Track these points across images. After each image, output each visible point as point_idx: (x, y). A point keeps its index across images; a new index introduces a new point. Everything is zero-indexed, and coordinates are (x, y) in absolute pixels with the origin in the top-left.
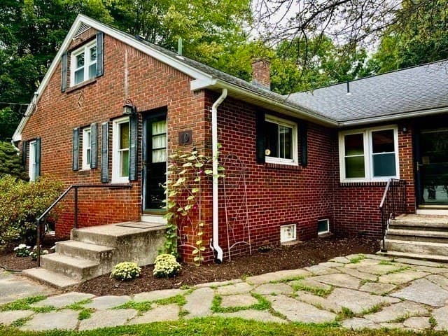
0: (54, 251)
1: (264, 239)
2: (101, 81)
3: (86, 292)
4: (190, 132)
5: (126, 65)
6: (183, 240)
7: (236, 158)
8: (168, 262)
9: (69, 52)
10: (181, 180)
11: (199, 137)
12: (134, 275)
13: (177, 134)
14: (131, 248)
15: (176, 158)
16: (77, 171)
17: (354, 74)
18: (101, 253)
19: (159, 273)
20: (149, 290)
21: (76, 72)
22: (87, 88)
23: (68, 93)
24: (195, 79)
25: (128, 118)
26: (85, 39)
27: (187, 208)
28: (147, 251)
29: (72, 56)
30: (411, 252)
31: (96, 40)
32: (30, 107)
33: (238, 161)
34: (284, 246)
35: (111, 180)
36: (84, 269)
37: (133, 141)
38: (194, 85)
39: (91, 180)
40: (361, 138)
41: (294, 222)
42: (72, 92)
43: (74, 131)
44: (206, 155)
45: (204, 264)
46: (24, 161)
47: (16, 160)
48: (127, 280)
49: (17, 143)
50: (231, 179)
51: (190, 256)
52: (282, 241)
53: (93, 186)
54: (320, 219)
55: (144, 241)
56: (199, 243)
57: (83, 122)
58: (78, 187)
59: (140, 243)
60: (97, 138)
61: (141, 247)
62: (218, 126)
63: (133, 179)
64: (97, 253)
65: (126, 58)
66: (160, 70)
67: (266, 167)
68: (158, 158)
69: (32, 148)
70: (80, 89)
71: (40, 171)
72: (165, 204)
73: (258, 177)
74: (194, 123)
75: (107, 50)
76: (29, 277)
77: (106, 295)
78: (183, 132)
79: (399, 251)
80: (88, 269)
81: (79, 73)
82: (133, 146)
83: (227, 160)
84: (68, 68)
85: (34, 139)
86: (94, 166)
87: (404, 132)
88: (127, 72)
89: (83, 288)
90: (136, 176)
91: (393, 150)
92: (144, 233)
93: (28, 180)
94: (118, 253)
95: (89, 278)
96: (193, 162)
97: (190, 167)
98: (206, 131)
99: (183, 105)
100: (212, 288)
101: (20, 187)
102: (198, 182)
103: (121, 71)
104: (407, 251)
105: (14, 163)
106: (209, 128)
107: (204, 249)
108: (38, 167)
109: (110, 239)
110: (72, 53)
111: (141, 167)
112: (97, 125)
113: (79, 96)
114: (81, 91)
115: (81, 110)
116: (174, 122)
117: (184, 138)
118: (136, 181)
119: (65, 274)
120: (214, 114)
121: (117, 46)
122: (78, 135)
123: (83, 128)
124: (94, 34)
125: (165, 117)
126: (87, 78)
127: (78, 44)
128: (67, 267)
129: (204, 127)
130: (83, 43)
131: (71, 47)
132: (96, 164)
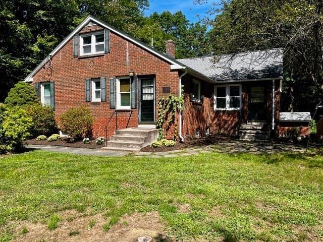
2: (108, 56)
11: (174, 90)
13: (161, 88)
14: (151, 137)
22: (96, 58)
24: (172, 64)
26: (94, 30)
29: (80, 37)
35: (116, 108)
38: (173, 67)
39: (101, 107)
42: (84, 58)
43: (86, 80)
52: (196, 136)
54: (206, 127)
57: (93, 76)
60: (106, 85)
63: (133, 107)
65: (127, 46)
69: (42, 87)
71: (55, 101)
74: (171, 84)
75: (113, 39)
78: (165, 87)
81: (87, 47)
82: (133, 91)
84: (79, 44)
85: (47, 82)
86: (104, 100)
91: (239, 96)
94: (148, 139)
99: (165, 75)
103: (123, 52)
108: (52, 98)
109: (143, 133)
111: (138, 102)
112: (105, 78)
113: (90, 61)
114: (91, 58)
115: (91, 69)
116: (160, 82)
117: (166, 90)
118: (136, 108)
119: (128, 147)
120: (180, 80)
121: (120, 39)
122: (90, 82)
123: (92, 79)
124: (101, 28)
125: (153, 79)
126: (94, 52)
127: (87, 31)
128: (129, 144)
129: (178, 86)
130: (91, 32)
131: (81, 32)
132: (106, 99)
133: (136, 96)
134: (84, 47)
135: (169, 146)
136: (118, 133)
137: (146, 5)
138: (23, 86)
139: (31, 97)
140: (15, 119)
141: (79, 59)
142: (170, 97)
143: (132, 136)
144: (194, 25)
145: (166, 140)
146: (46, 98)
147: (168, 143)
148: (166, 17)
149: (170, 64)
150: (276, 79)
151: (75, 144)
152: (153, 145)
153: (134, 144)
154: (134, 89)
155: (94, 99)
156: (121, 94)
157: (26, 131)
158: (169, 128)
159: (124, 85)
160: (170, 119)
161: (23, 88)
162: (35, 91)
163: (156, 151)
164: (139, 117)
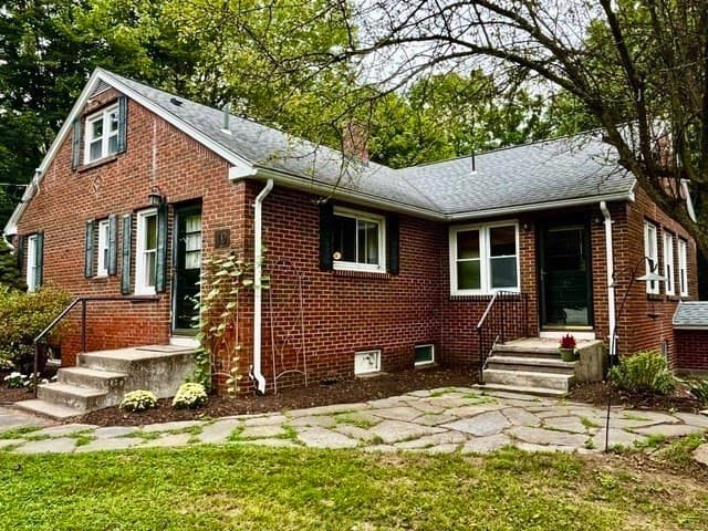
0: (55, 380)
1: (329, 369)
2: (124, 160)
3: (90, 423)
4: (228, 231)
5: (154, 140)
6: (217, 367)
7: (289, 264)
8: (191, 391)
9: (82, 117)
10: (214, 292)
11: (237, 238)
12: (147, 405)
13: (213, 233)
14: (149, 375)
15: (211, 263)
16: (90, 277)
17: (527, 131)
18: (110, 380)
19: (178, 403)
20: (164, 421)
21: (92, 145)
22: (105, 167)
23: (80, 172)
24: (234, 166)
25: (155, 210)
26: (104, 101)
27: (221, 326)
28: (169, 380)
29: (87, 122)
30: (514, 384)
31: (117, 104)
32: (29, 189)
33: (292, 269)
34: (359, 379)
35: (133, 291)
36: (88, 398)
37: (161, 240)
38: (233, 174)
39: (108, 291)
40: (476, 236)
41: (377, 348)
42: (86, 171)
43: (88, 224)
44: (246, 261)
45: (241, 396)
46: (20, 263)
47: (9, 261)
48: (139, 411)
49: (10, 238)
50: (281, 291)
51: (223, 387)
52: (356, 372)
53: (111, 299)
54: (417, 344)
55: (166, 368)
56: (234, 370)
57: (99, 213)
58: (87, 299)
59: (161, 370)
60: (117, 235)
61: (162, 375)
62: (263, 224)
63: (160, 289)
64: (105, 380)
65: (155, 131)
66: (194, 151)
67: (334, 276)
68: (192, 262)
69: (31, 245)
70: (96, 167)
71: (42, 277)
72: (197, 322)
73: (322, 288)
74: (232, 221)
75: (132, 119)
76: (23, 409)
77: (112, 425)
78: (220, 231)
79: (500, 383)
80: (95, 398)
81: (96, 146)
82: (161, 247)
83: (276, 267)
84: (82, 138)
85: (34, 233)
86: (112, 272)
87: (526, 230)
88: (155, 151)
89: (87, 419)
90: (164, 286)
91: (514, 253)
92: (166, 357)
93: (25, 289)
94: (131, 380)
95: (94, 409)
96: (230, 270)
97: (226, 276)
98: (246, 231)
99: (220, 197)
100: (239, 419)
101: (14, 299)
102: (234, 295)
103: (148, 147)
104: (508, 383)
105: (7, 266)
106: (250, 227)
107: (240, 378)
108: (39, 271)
109: (123, 363)
110: (88, 118)
111: (172, 274)
112: (117, 217)
113: (95, 176)
114: (97, 171)
115: (97, 197)
116: (209, 218)
117: (220, 239)
118: (164, 293)
120: (257, 209)
121: (144, 115)
122: (93, 230)
124: (116, 95)
126: (105, 153)
127: (94, 107)
130: (101, 107)
131: (86, 110)
132: (116, 268)
133: (166, 259)
153: (77, 399)
155: (102, 271)
156: (147, 255)
164: (172, 315)
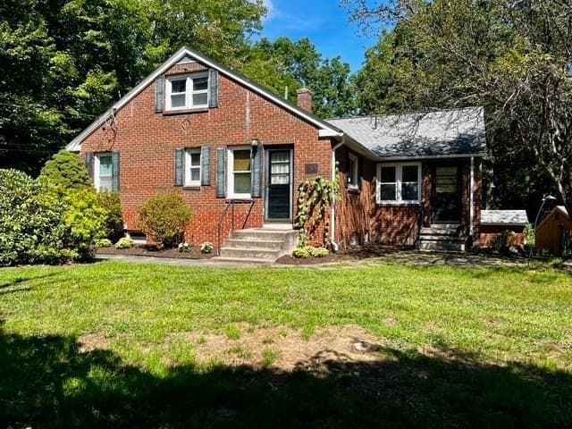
2: (216, 112)
4: (316, 165)
9: (166, 76)
11: (323, 169)
13: (303, 165)
22: (194, 114)
23: (166, 115)
24: (323, 129)
29: (167, 80)
35: (227, 196)
38: (323, 133)
39: (202, 195)
43: (176, 151)
57: (188, 144)
63: (257, 195)
65: (248, 98)
68: (277, 180)
69: (97, 160)
70: (183, 113)
71: (119, 184)
74: (320, 159)
75: (223, 87)
78: (310, 165)
82: (256, 170)
85: (106, 152)
86: (205, 184)
90: (260, 194)
91: (417, 181)
103: (240, 107)
111: (263, 187)
112: (209, 149)
113: (183, 119)
114: (186, 116)
115: (186, 133)
116: (301, 156)
117: (311, 169)
118: (260, 197)
119: (254, 257)
120: (334, 153)
121: (236, 86)
122: (183, 155)
123: (186, 149)
124: (203, 68)
125: (289, 151)
126: (189, 105)
127: (180, 71)
128: (257, 252)
129: (329, 162)
130: (187, 73)
131: (169, 72)
132: (209, 181)
133: (261, 178)
134: (172, 97)
135: (319, 256)
136: (235, 235)
137: (257, 28)
138: (67, 158)
139: (80, 177)
140: (82, 209)
141: (164, 115)
142: (318, 180)
143: (259, 240)
144: (330, 63)
145: (312, 247)
146: (102, 178)
147: (316, 251)
148: (282, 47)
149: (318, 128)
150: (476, 155)
151: (165, 253)
152: (294, 255)
153: (265, 253)
154: (257, 166)
155: (189, 182)
156: (235, 174)
157: (101, 229)
158: (314, 229)
159: (240, 160)
160: (317, 215)
161: (67, 162)
162: (84, 166)
163: (301, 263)
164: (265, 211)
